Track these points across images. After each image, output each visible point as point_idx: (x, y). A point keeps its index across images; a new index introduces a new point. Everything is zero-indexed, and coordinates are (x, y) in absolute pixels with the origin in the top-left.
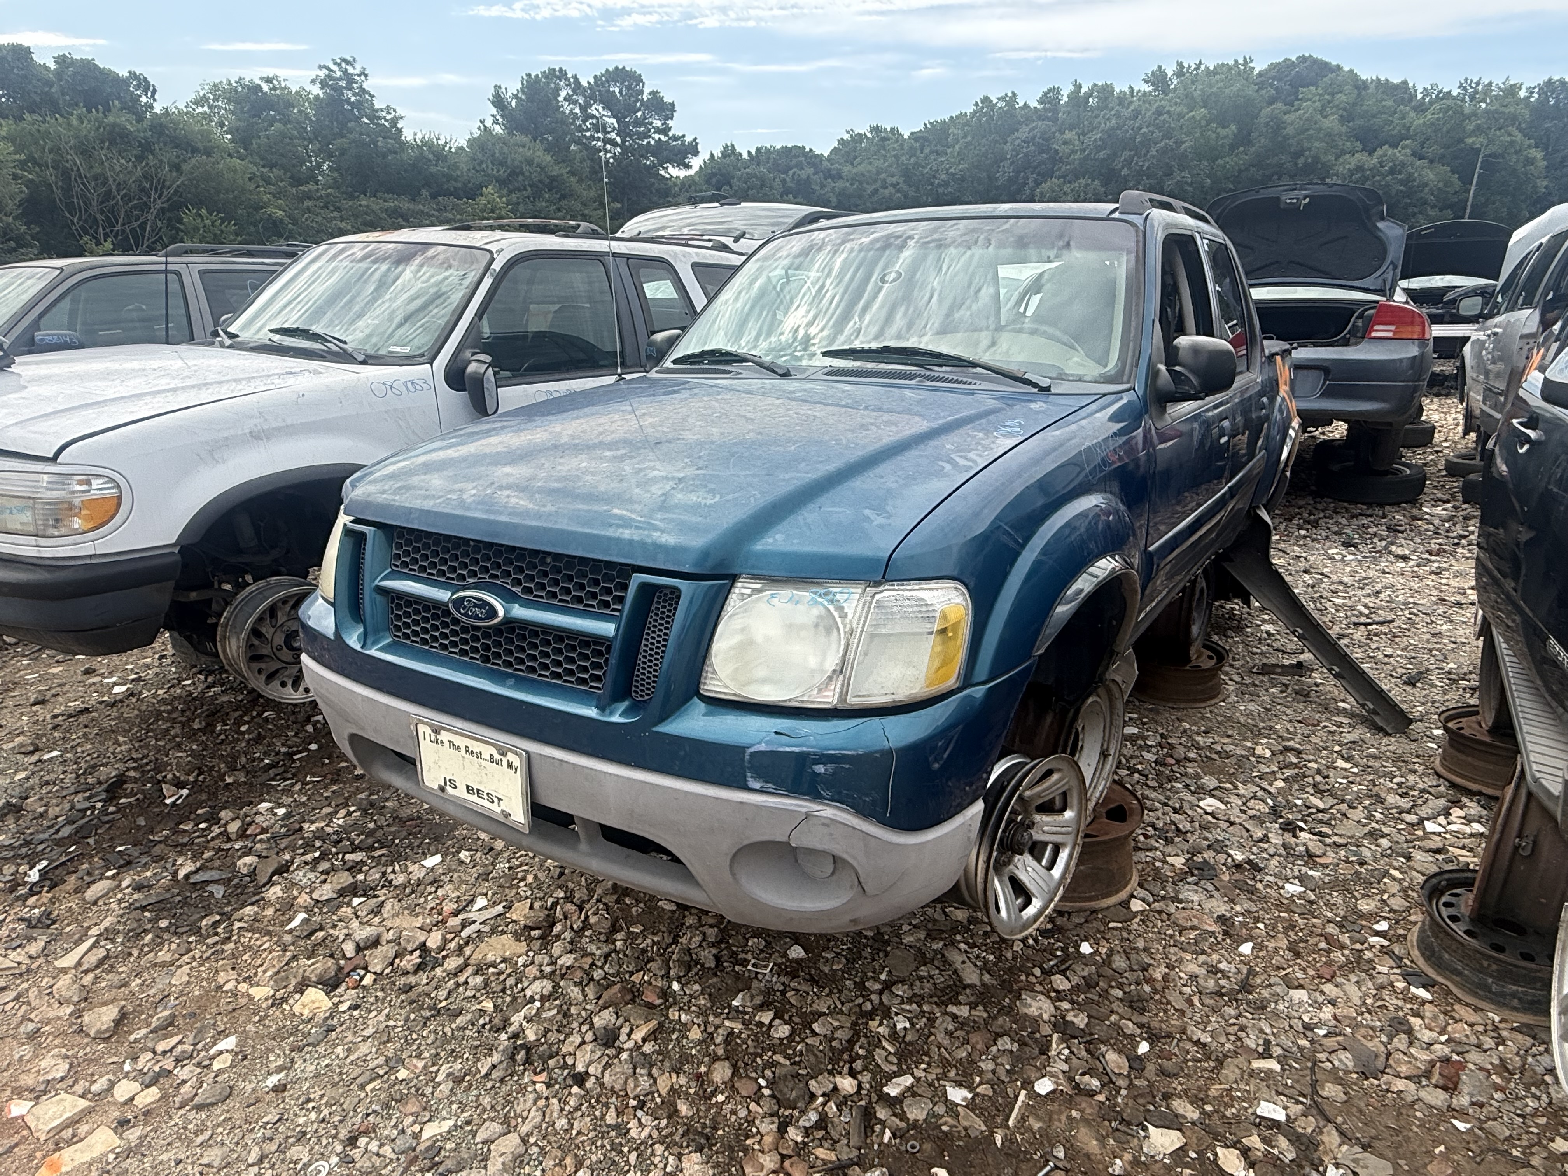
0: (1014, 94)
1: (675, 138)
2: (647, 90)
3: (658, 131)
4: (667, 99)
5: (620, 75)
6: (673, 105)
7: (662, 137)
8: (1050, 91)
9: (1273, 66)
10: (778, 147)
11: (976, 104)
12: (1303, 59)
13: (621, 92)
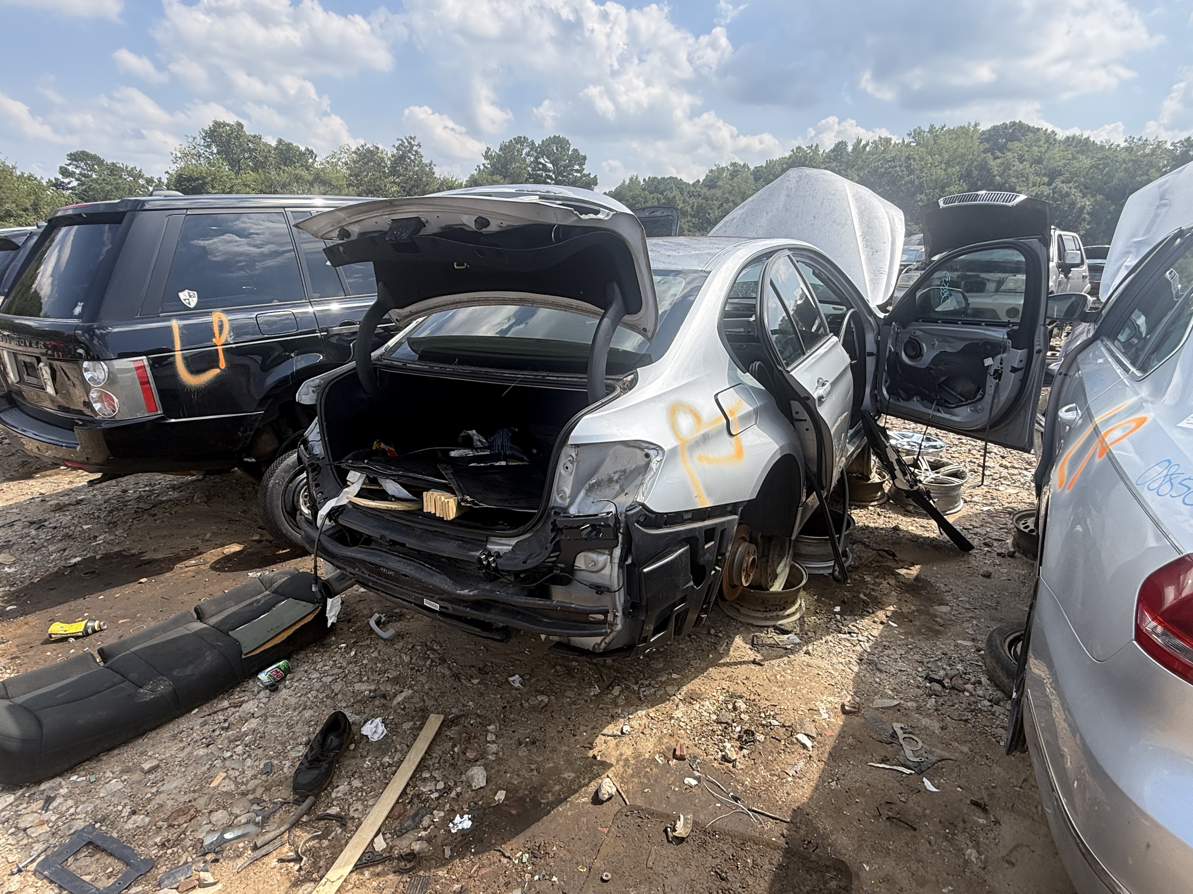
0: (817, 145)
1: (585, 176)
2: (571, 149)
3: (577, 171)
4: (582, 153)
5: (557, 140)
6: (585, 158)
7: (579, 175)
8: (839, 143)
9: (995, 128)
10: (659, 178)
11: (793, 151)
12: (1014, 124)
13: (557, 150)
